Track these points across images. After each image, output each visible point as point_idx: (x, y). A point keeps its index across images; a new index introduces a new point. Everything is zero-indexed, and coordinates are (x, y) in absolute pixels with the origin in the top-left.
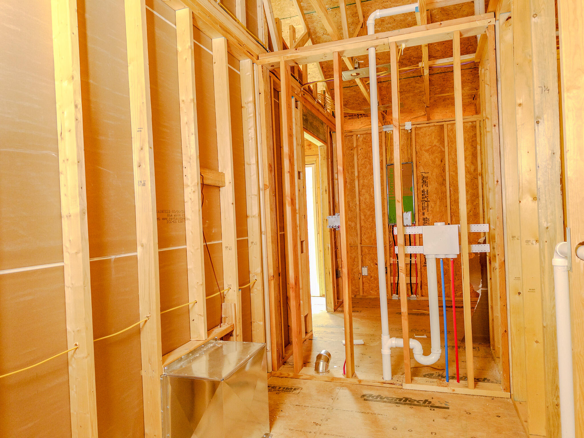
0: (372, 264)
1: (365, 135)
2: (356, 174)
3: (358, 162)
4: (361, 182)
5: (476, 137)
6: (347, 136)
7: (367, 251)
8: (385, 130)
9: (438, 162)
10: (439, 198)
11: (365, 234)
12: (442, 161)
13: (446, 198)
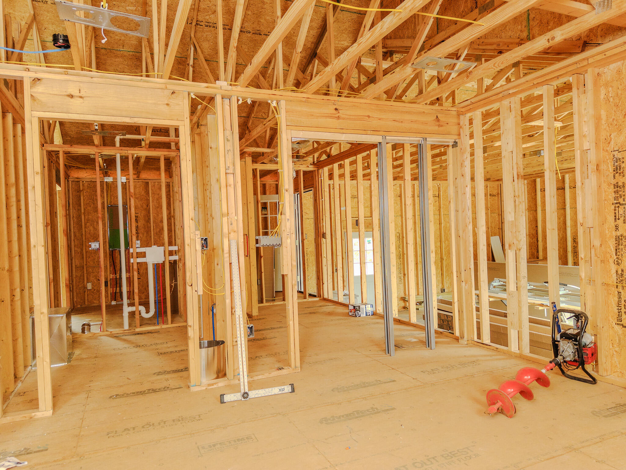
0: (95, 280)
1: (89, 183)
2: (83, 211)
3: (84, 202)
4: (86, 217)
5: (170, 192)
6: (74, 181)
7: (91, 270)
8: (105, 180)
9: (145, 206)
10: (146, 231)
11: (89, 257)
12: (147, 206)
13: (151, 231)
